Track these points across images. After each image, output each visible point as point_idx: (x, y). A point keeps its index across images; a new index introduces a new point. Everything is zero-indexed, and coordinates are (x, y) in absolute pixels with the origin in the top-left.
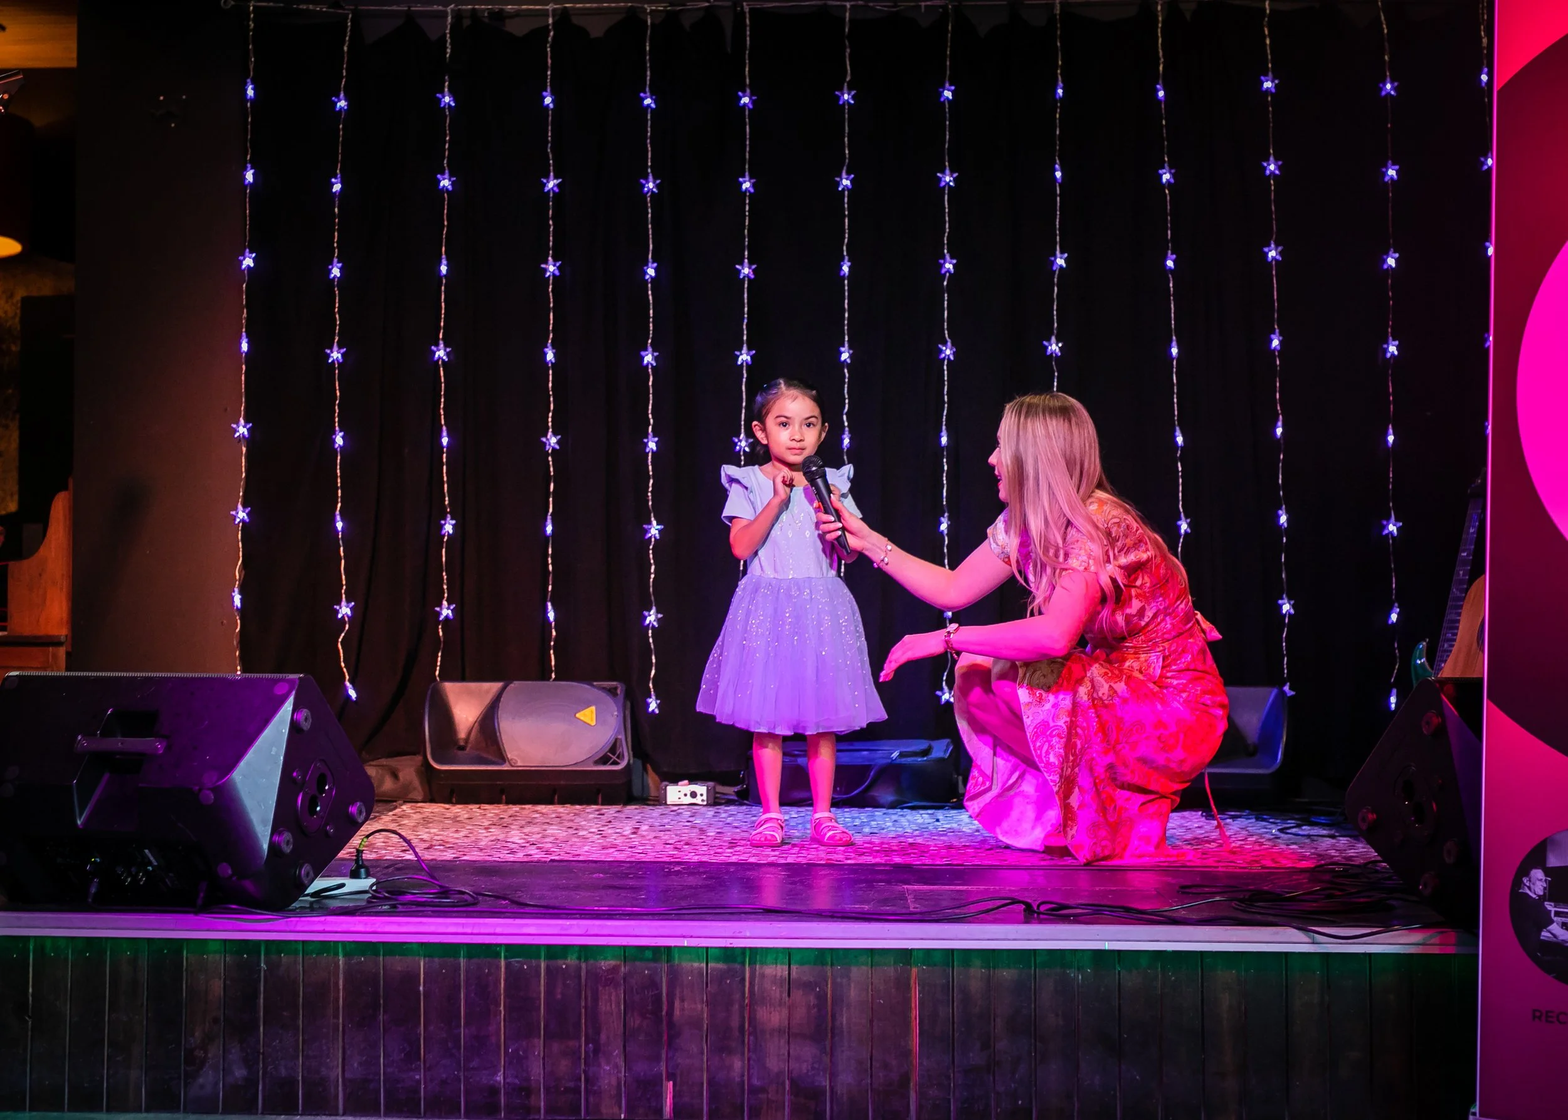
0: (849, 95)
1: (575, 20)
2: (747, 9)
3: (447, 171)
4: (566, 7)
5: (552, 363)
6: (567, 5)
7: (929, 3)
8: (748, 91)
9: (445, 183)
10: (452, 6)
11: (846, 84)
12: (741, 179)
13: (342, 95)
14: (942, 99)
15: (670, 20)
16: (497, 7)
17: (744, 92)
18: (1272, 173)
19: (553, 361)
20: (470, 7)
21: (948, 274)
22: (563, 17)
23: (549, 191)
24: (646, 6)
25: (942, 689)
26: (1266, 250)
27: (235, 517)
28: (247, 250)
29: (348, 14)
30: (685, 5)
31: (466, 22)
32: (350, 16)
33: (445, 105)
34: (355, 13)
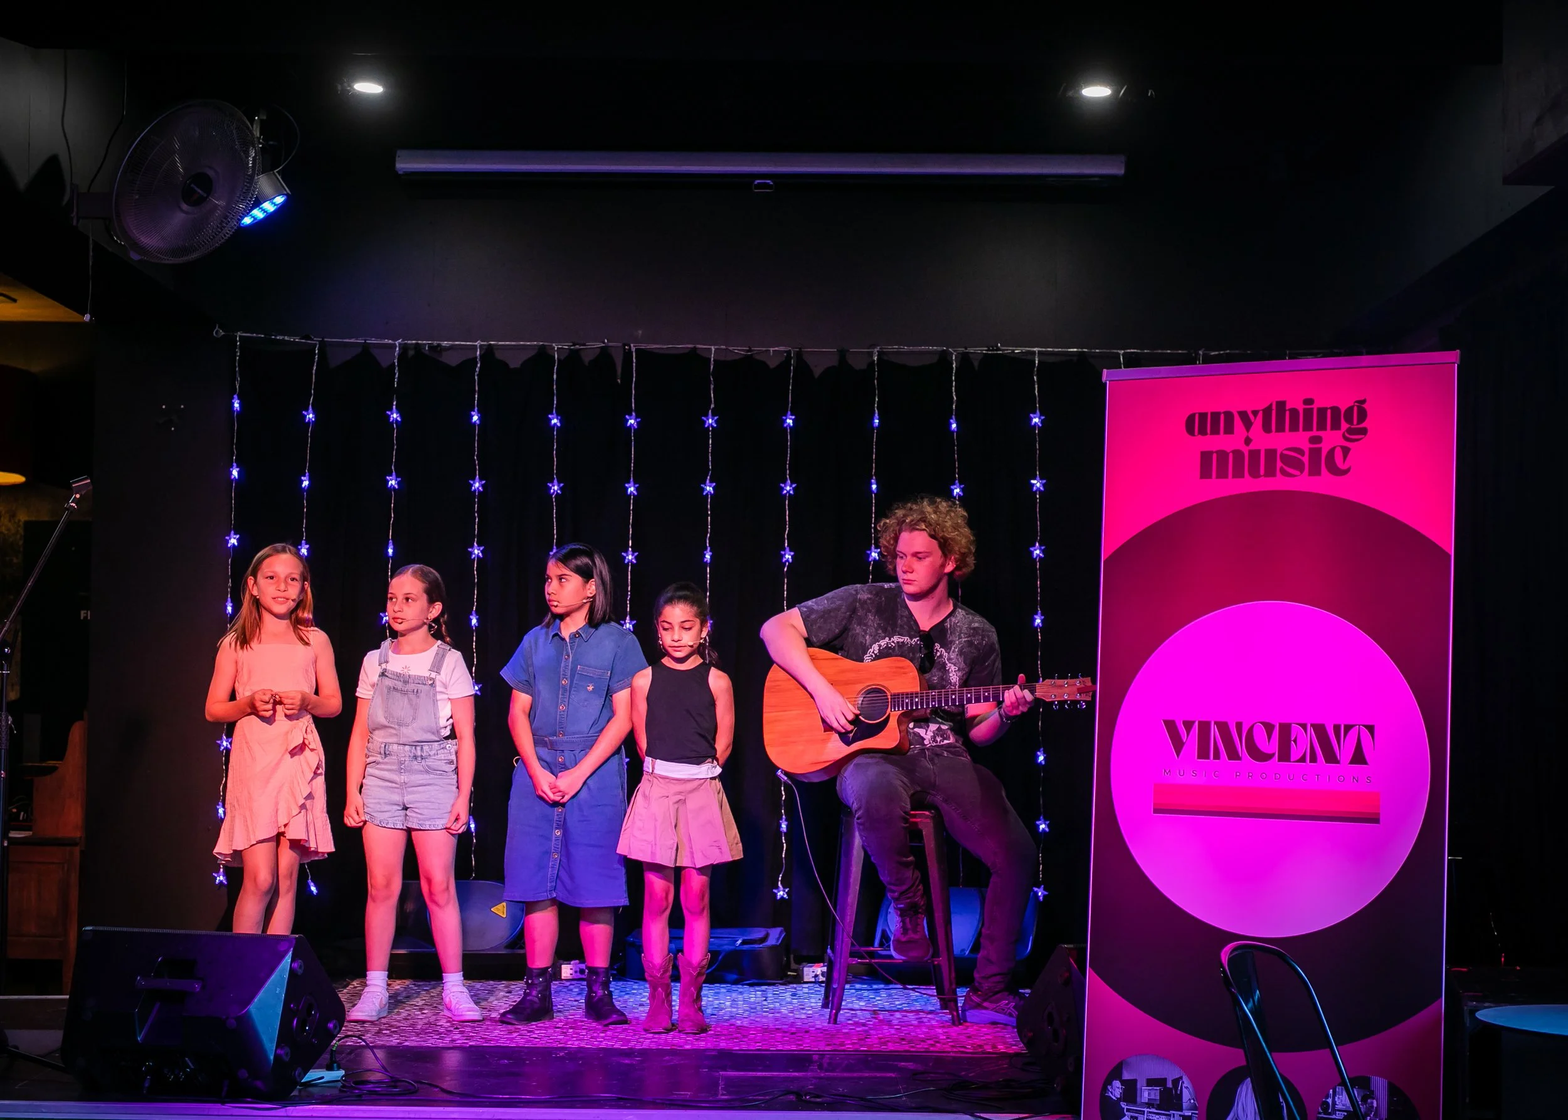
0: (712, 419)
1: (499, 355)
2: (633, 349)
3: (394, 473)
4: (491, 344)
5: (475, 626)
6: (492, 343)
7: (776, 349)
8: (634, 414)
9: (392, 482)
10: (400, 341)
11: (710, 411)
12: (627, 485)
13: (310, 409)
14: (785, 425)
15: (573, 357)
16: (435, 343)
17: (630, 415)
18: (1038, 489)
19: (477, 625)
20: (414, 342)
21: (787, 564)
22: (488, 351)
23: (475, 490)
24: (554, 345)
25: (777, 888)
26: (1032, 549)
27: (220, 746)
28: (233, 532)
29: (316, 344)
30: (584, 345)
31: (411, 353)
32: (318, 346)
33: (393, 420)
34: (323, 344)
